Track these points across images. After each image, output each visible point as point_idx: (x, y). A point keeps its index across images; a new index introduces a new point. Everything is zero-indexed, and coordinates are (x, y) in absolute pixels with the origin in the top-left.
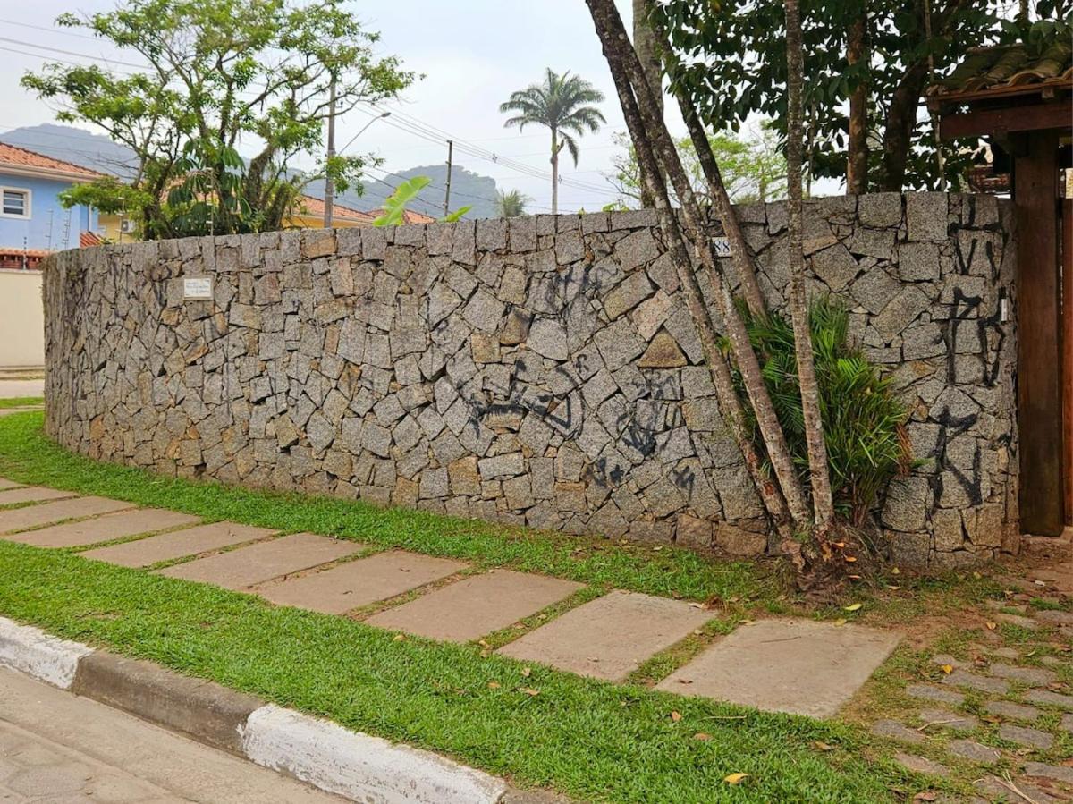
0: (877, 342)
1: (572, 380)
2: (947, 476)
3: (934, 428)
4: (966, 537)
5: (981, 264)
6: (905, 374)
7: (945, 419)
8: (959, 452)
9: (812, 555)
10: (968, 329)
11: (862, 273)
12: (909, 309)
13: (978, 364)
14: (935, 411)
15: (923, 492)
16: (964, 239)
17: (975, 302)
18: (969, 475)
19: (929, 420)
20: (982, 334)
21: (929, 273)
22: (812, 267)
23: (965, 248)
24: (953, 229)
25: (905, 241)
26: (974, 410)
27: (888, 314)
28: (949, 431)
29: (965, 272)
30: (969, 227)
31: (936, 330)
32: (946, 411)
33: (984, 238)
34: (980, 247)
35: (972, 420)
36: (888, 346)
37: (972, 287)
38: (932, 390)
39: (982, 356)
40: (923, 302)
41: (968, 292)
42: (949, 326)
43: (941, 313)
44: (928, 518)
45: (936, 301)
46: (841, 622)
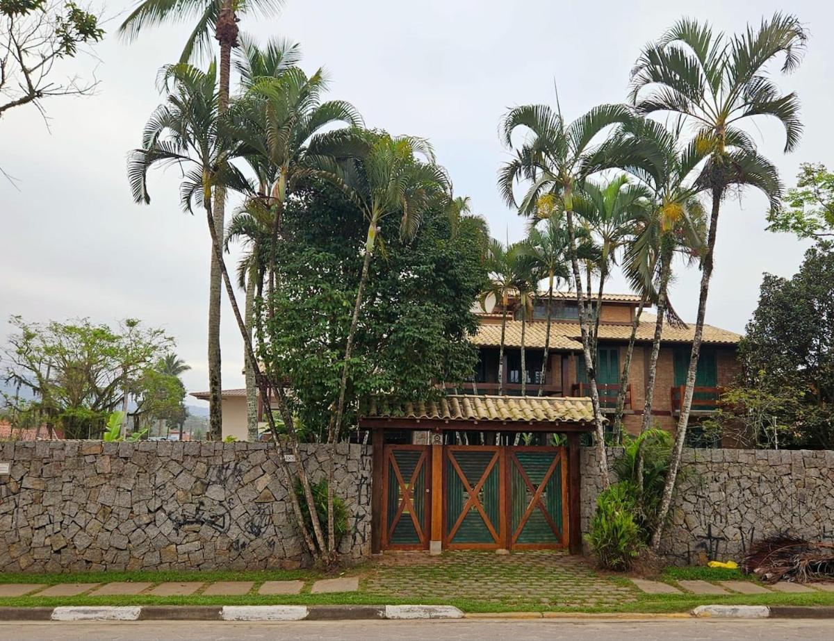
0: (340, 492)
1: (226, 509)
2: (357, 534)
3: (355, 519)
4: (361, 554)
5: (368, 467)
6: (347, 502)
7: (357, 516)
8: (360, 527)
10: (364, 486)
11: (337, 469)
12: (349, 480)
13: (366, 498)
14: (355, 514)
15: (351, 540)
16: (365, 458)
17: (366, 478)
18: (362, 533)
19: (354, 516)
20: (367, 488)
21: (355, 469)
23: (364, 461)
24: (362, 456)
25: (349, 459)
26: (364, 513)
27: (343, 483)
28: (358, 520)
29: (364, 469)
30: (366, 455)
31: (356, 488)
32: (358, 513)
33: (369, 458)
34: (368, 461)
35: (364, 516)
36: (343, 493)
37: (366, 474)
38: (355, 507)
39: (367, 496)
40: (353, 479)
41: (365, 476)
42: (360, 486)
43: (357, 482)
44: (352, 549)
45: (356, 478)
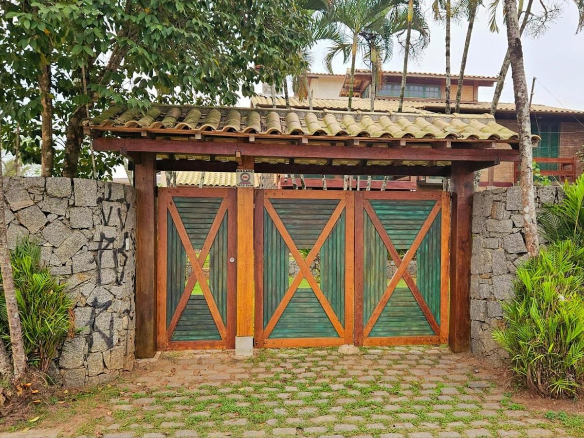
0: (57, 263)
2: (96, 335)
3: (89, 309)
4: (105, 366)
5: (115, 220)
6: (73, 281)
7: (95, 304)
8: (102, 322)
9: (10, 393)
10: (108, 255)
11: (48, 223)
12: (76, 244)
13: (113, 273)
14: (90, 301)
15: (82, 344)
16: (106, 205)
17: (112, 240)
18: (107, 333)
19: (87, 305)
20: (115, 257)
21: (88, 224)
22: (18, 218)
23: (107, 212)
24: (100, 201)
25: (73, 206)
26: (111, 298)
27: (64, 247)
28: (97, 311)
29: (106, 224)
30: (108, 200)
31: (90, 256)
32: (96, 300)
33: (116, 206)
34: (114, 211)
35: (110, 303)
36: (64, 265)
37: (110, 232)
38: (88, 289)
39: (115, 269)
40: (84, 241)
41: (108, 235)
42: (99, 251)
43: (93, 246)
44: (85, 360)
45: (91, 240)
46: (27, 429)
